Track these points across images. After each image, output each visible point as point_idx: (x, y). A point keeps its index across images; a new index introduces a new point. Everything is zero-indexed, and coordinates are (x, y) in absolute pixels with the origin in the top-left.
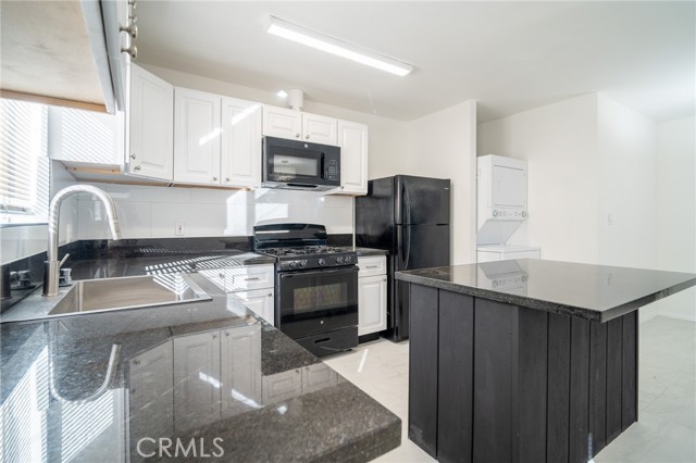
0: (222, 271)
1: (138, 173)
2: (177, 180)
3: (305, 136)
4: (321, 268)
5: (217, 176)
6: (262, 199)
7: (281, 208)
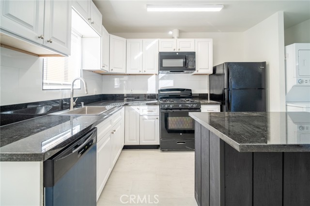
0: (138, 107)
1: (112, 71)
2: (128, 73)
3: (178, 49)
4: (180, 109)
5: (141, 70)
6: (162, 78)
7: (170, 82)
